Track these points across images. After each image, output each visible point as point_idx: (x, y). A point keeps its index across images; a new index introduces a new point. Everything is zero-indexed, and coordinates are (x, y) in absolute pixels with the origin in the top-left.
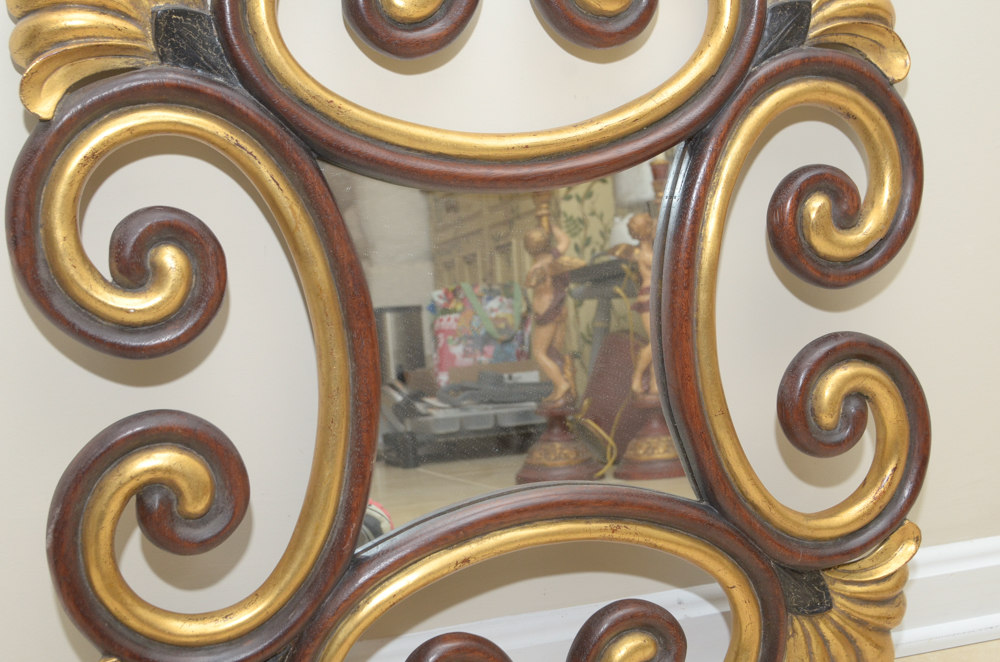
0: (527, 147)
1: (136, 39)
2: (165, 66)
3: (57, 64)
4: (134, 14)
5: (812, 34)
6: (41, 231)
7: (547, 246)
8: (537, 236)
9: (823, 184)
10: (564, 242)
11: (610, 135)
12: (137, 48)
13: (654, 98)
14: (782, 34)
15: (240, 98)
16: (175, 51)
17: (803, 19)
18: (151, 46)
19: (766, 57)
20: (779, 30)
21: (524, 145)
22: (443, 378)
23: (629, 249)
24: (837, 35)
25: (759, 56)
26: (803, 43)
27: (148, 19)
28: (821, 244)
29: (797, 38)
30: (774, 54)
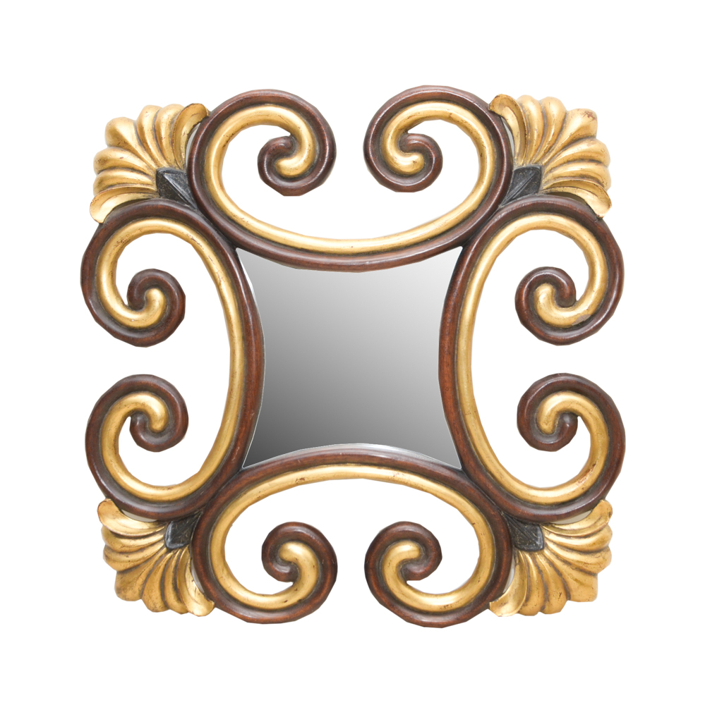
1: (148, 184)
2: (161, 198)
3: (109, 196)
4: (147, 172)
5: (544, 187)
6: (96, 278)
12: (148, 189)
15: (196, 216)
16: (166, 191)
17: (536, 178)
18: (154, 188)
19: (512, 199)
25: (507, 199)
26: (537, 192)
27: (153, 174)
29: (533, 189)
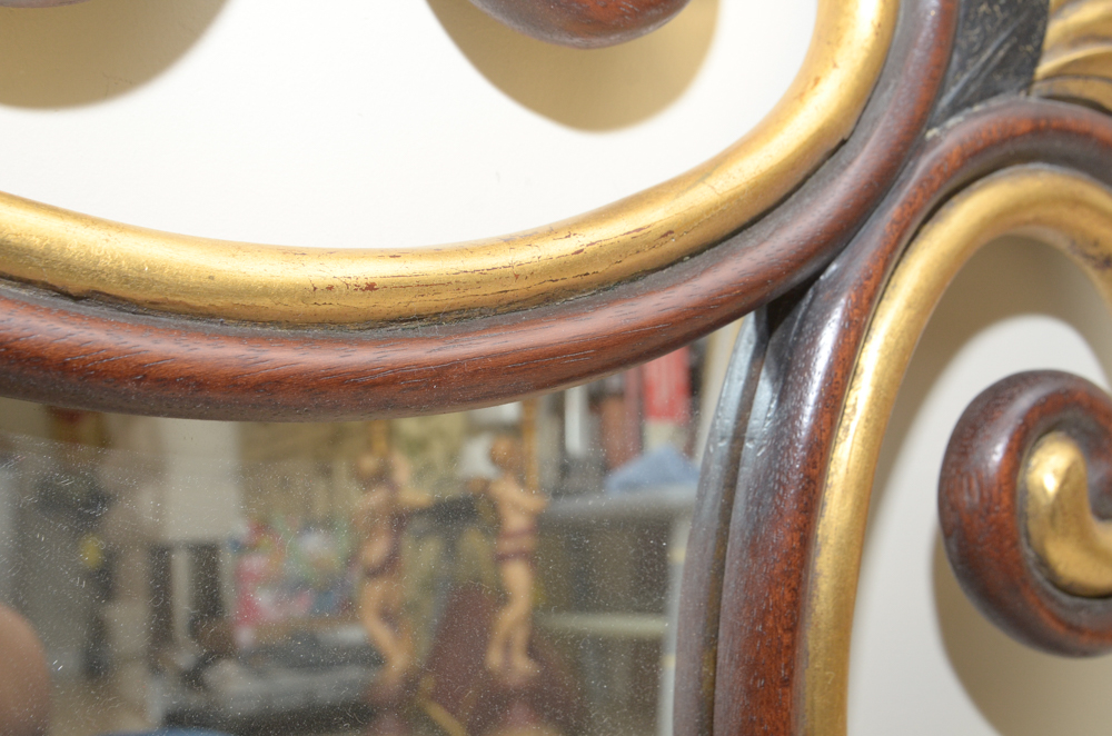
0: (371, 287)
5: (1046, 66)
7: (382, 476)
8: (369, 463)
9: (1069, 415)
10: (403, 469)
11: (603, 268)
13: (711, 181)
14: (989, 60)
17: (1032, 29)
19: (955, 108)
20: (982, 49)
21: (362, 282)
22: (245, 636)
23: (486, 483)
24: (1087, 77)
25: (945, 101)
26: (1027, 87)
28: (1069, 560)
29: (1018, 74)
30: (970, 104)
